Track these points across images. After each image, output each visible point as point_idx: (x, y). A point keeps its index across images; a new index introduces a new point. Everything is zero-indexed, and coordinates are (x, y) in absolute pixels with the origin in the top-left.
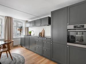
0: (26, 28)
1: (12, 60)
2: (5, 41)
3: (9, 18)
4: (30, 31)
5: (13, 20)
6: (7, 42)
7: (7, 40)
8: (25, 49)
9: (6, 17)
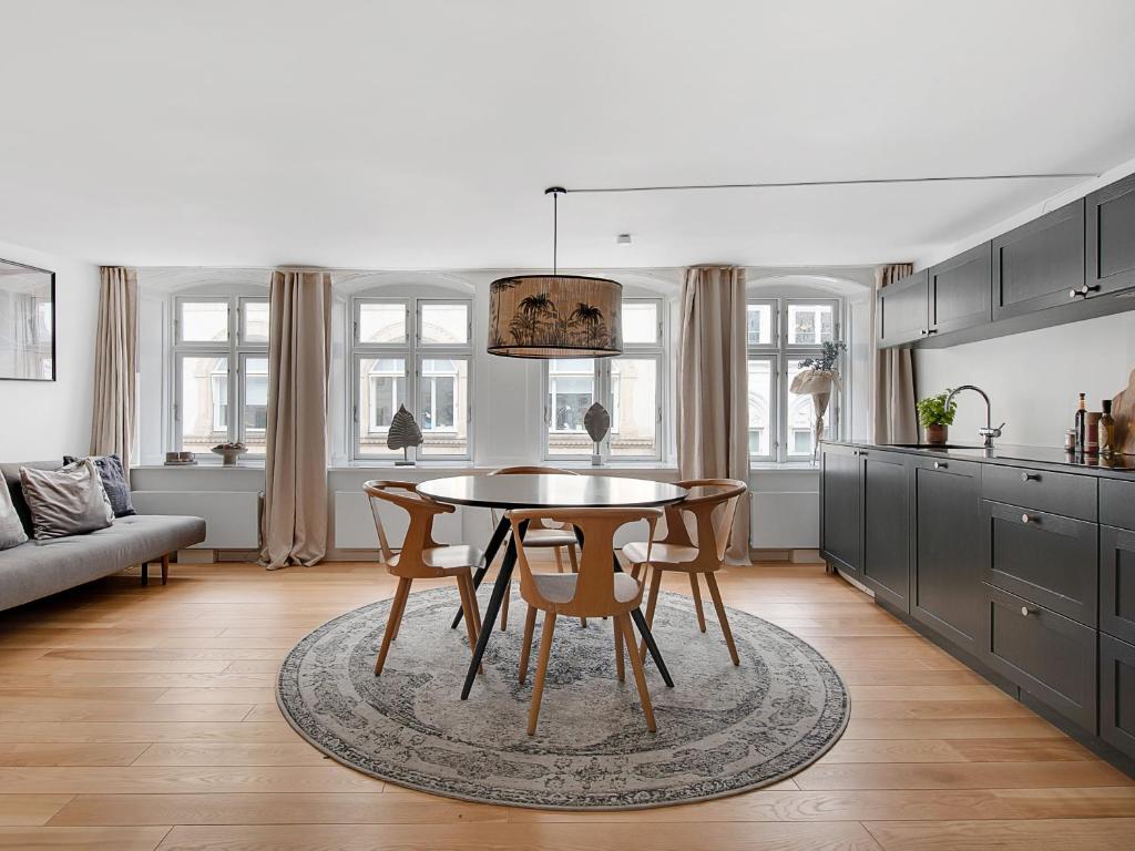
0: (882, 352)
1: (737, 663)
2: (688, 486)
3: (716, 277)
4: (932, 390)
5: (750, 284)
6: (696, 494)
7: (697, 477)
8: (872, 611)
9: (694, 272)
